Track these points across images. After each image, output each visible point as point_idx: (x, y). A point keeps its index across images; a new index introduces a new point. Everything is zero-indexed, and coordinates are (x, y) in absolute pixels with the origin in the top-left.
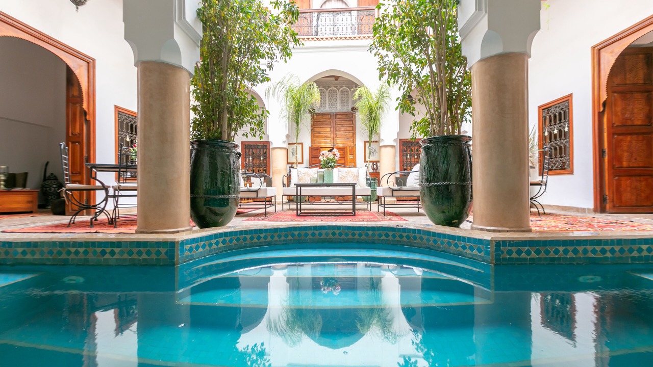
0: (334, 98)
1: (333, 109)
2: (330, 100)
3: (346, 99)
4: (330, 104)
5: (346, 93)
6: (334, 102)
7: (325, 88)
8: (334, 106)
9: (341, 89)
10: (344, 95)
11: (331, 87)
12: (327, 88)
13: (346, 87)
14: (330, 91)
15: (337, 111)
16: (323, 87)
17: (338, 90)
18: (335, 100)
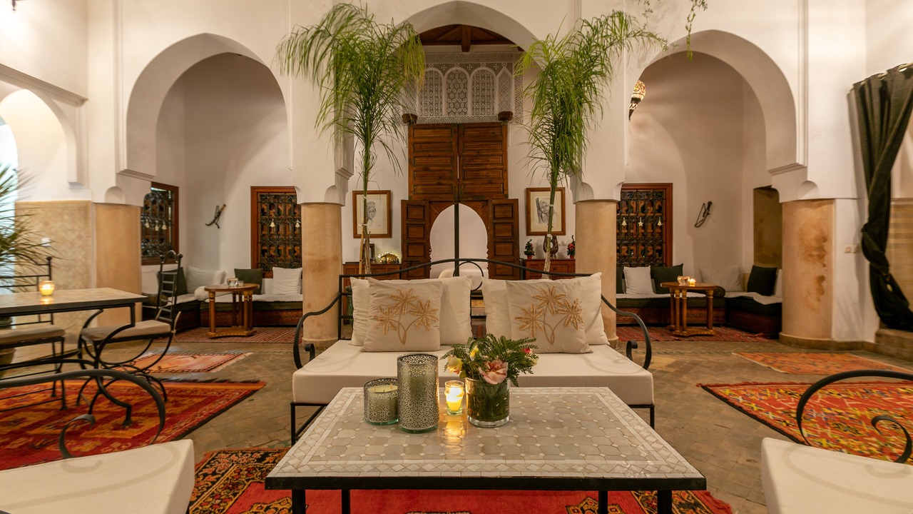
0: (459, 91)
1: (457, 115)
2: (452, 96)
3: (486, 93)
4: (452, 105)
5: (486, 80)
6: (460, 100)
7: (439, 67)
8: (460, 110)
9: (476, 71)
10: (483, 84)
11: (453, 66)
12: (444, 68)
13: (487, 65)
14: (452, 76)
15: (466, 121)
16: (435, 66)
17: (470, 73)
18: (462, 95)
